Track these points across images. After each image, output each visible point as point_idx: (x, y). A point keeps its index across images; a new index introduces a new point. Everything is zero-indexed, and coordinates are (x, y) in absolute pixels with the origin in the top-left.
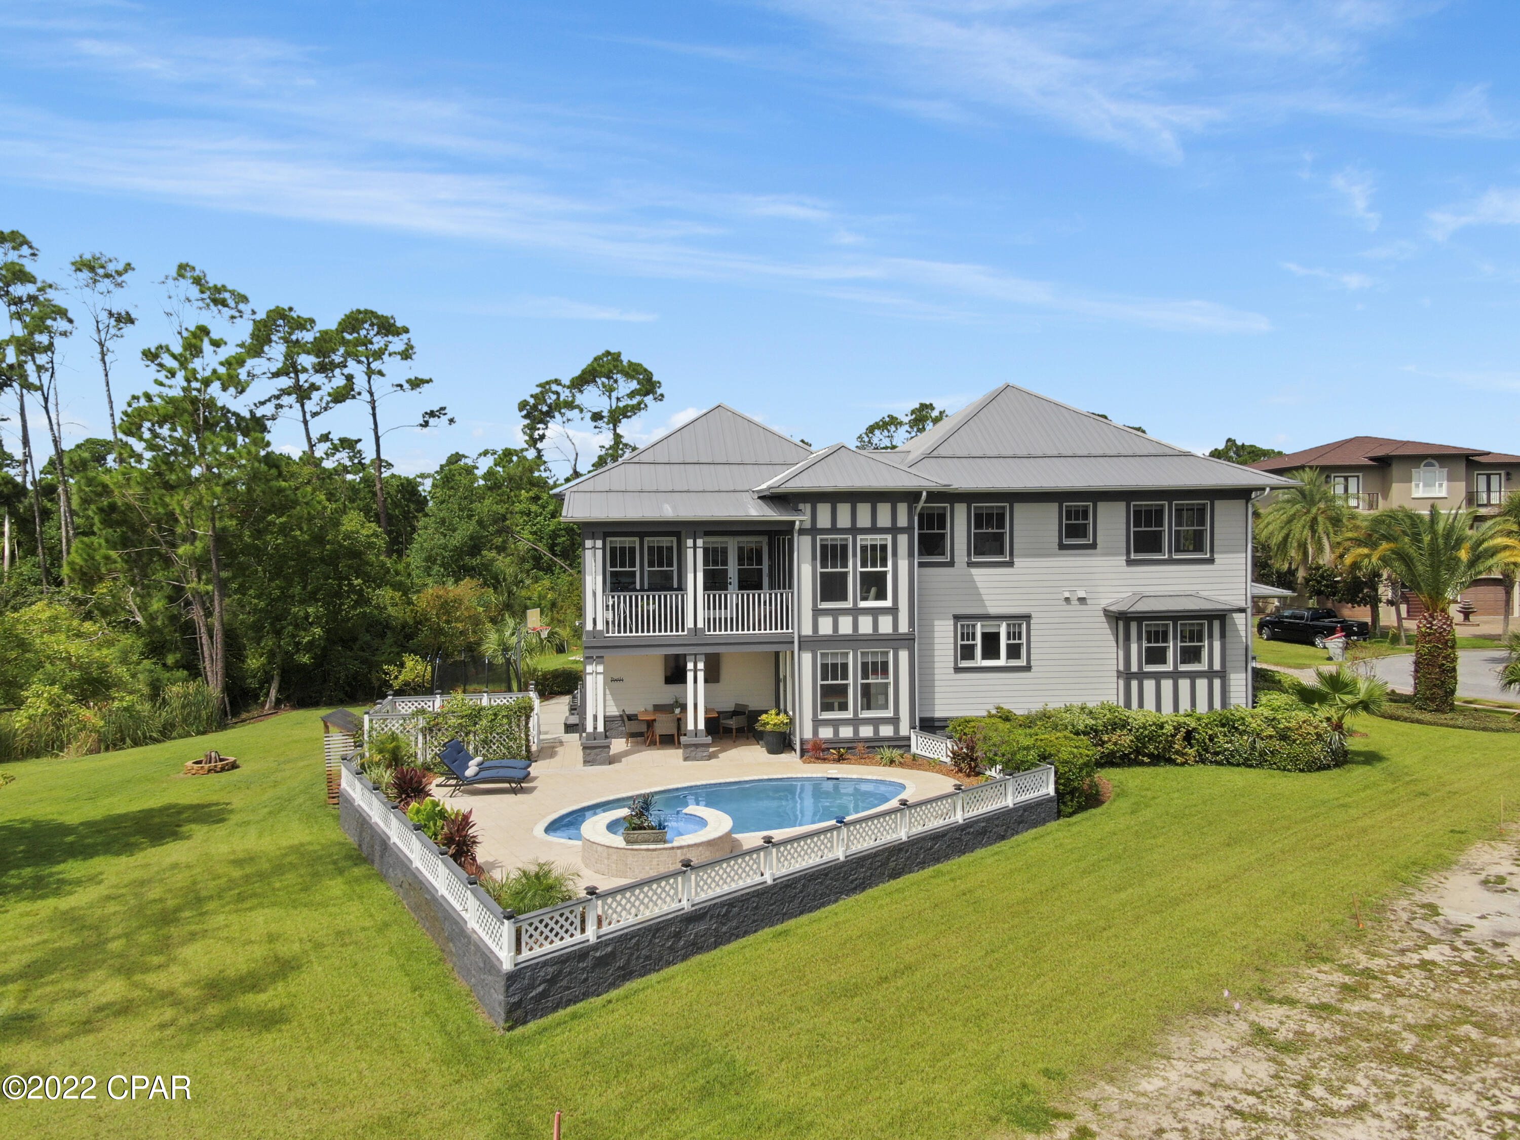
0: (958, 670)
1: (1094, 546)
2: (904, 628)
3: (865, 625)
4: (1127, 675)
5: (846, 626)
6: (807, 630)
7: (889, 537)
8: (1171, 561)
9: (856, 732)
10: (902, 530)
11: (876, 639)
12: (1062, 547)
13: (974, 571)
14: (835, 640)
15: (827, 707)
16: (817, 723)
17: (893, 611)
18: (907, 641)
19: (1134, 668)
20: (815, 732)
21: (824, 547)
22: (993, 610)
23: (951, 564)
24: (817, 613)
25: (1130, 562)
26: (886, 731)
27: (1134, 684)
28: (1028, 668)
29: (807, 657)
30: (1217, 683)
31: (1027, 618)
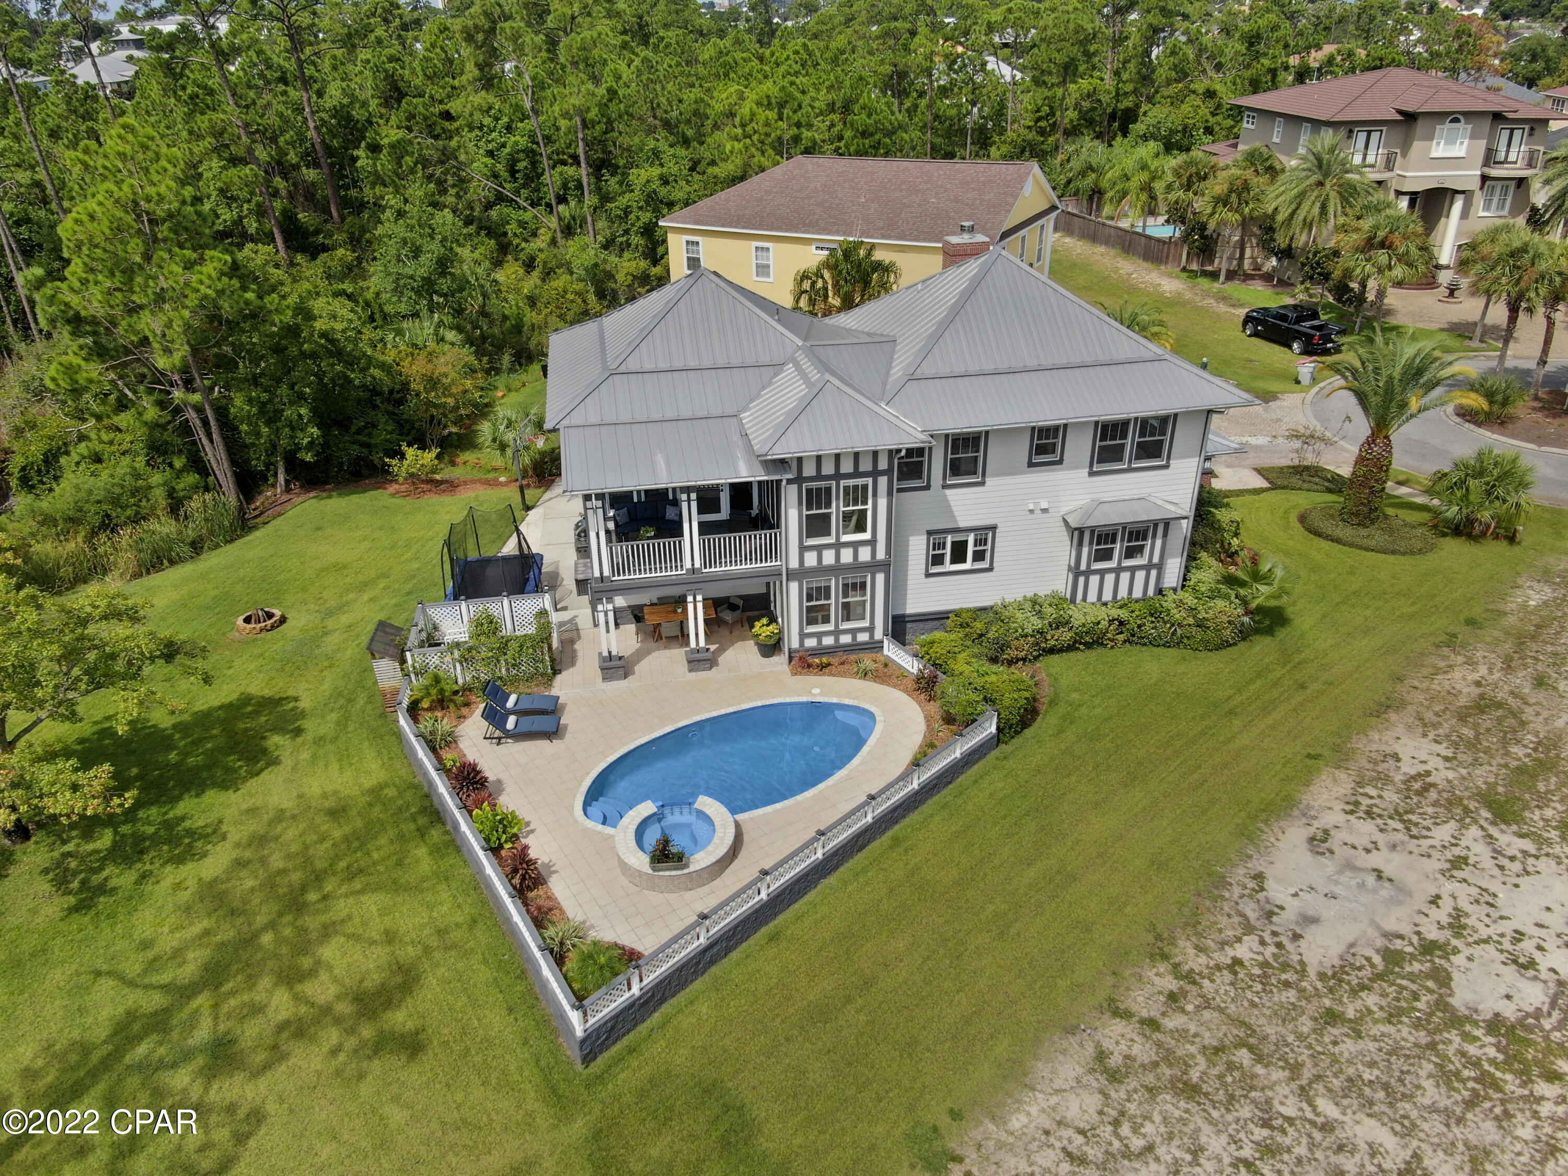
0: (928, 575)
1: (1060, 462)
2: (881, 555)
3: (847, 556)
4: (1076, 572)
5: (829, 558)
6: (794, 564)
7: (870, 481)
8: (1130, 470)
9: (837, 640)
10: (883, 473)
11: (856, 566)
12: (1031, 464)
13: (948, 492)
14: (820, 570)
15: (811, 621)
16: (803, 636)
17: (872, 543)
18: (884, 566)
19: (1083, 567)
20: (802, 643)
21: (809, 491)
22: (962, 524)
23: (928, 487)
24: (803, 549)
25: (1092, 474)
26: (863, 637)
27: (1082, 580)
28: (990, 569)
29: (794, 586)
30: (1154, 573)
31: (993, 528)
